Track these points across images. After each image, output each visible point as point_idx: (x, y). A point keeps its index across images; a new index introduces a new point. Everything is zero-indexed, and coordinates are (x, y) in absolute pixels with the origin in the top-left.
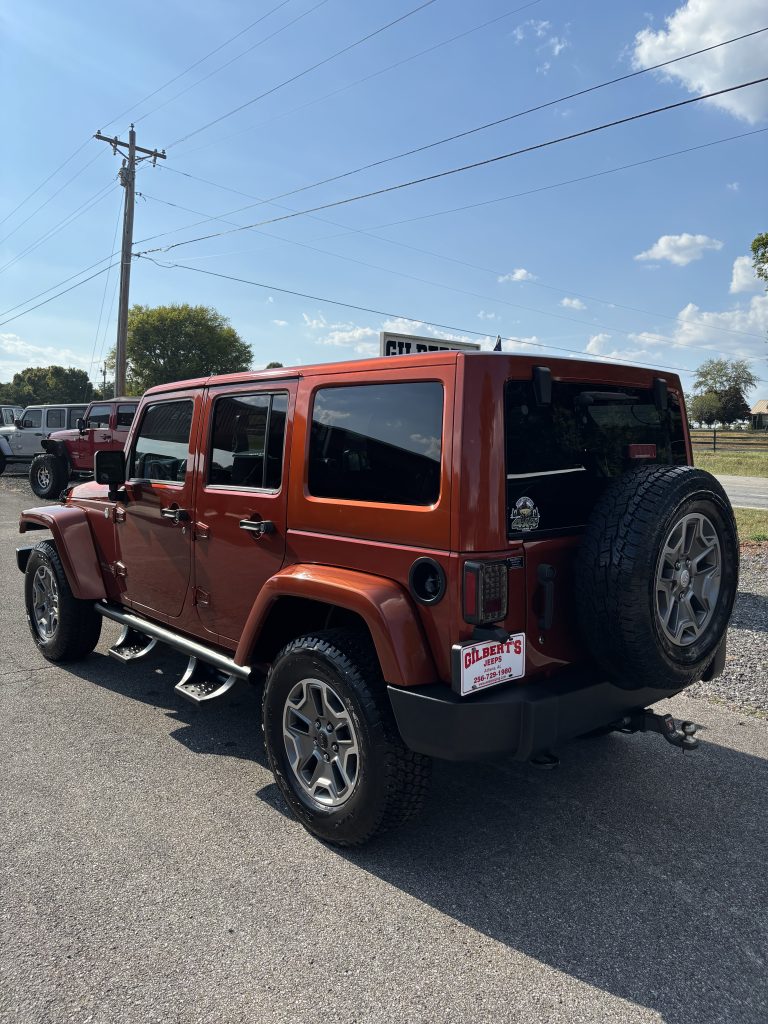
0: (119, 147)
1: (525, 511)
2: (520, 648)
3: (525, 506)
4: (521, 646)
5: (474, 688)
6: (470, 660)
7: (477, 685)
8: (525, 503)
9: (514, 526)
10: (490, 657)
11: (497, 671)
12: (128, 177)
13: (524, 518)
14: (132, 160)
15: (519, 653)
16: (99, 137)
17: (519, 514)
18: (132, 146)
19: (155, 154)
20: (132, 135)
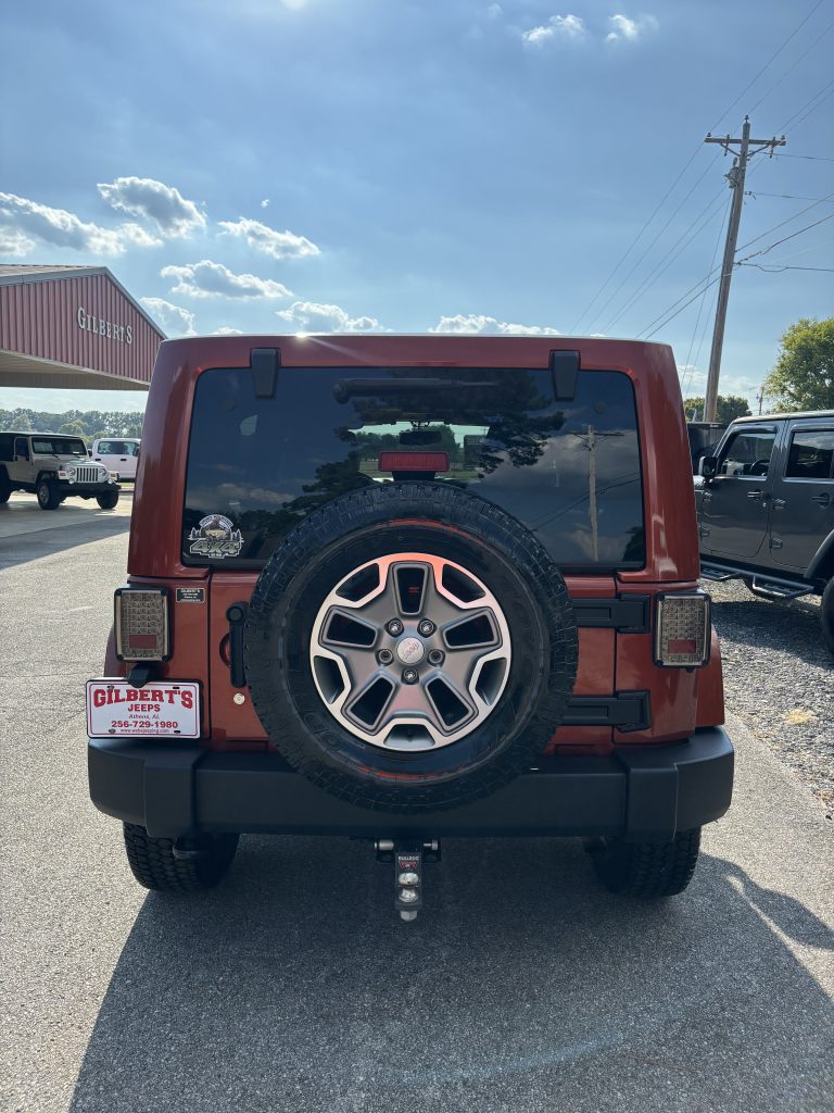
0: (731, 146)
1: (216, 533)
2: (191, 702)
3: (215, 526)
4: (193, 699)
5: (112, 732)
6: (103, 699)
7: (118, 730)
8: (217, 522)
9: (194, 549)
10: (138, 702)
11: (153, 721)
12: (737, 178)
13: (213, 541)
14: (744, 156)
15: (190, 706)
16: (707, 141)
17: (204, 535)
18: (746, 141)
19: (774, 143)
20: (747, 127)
